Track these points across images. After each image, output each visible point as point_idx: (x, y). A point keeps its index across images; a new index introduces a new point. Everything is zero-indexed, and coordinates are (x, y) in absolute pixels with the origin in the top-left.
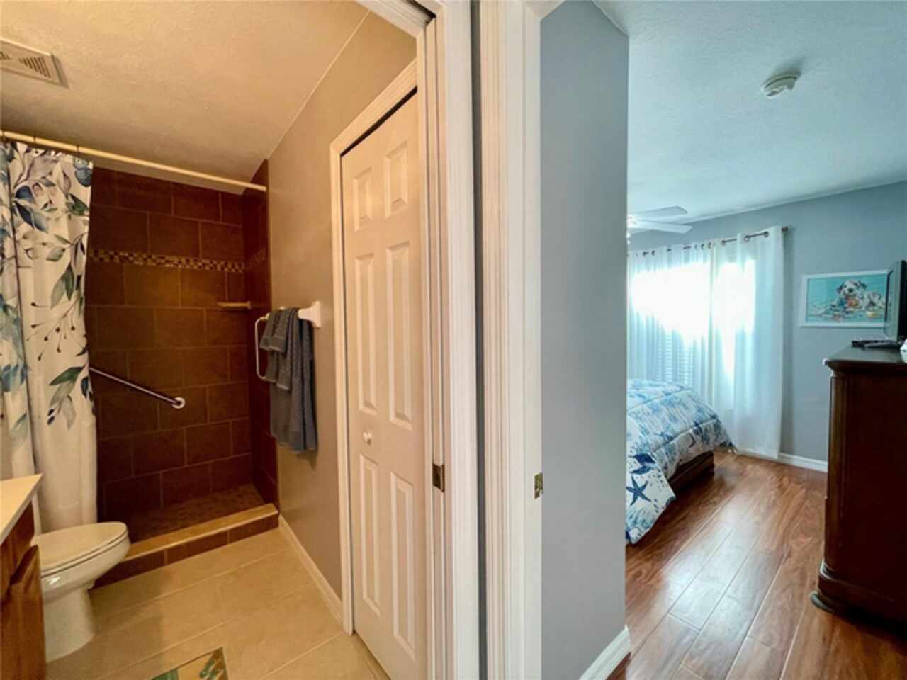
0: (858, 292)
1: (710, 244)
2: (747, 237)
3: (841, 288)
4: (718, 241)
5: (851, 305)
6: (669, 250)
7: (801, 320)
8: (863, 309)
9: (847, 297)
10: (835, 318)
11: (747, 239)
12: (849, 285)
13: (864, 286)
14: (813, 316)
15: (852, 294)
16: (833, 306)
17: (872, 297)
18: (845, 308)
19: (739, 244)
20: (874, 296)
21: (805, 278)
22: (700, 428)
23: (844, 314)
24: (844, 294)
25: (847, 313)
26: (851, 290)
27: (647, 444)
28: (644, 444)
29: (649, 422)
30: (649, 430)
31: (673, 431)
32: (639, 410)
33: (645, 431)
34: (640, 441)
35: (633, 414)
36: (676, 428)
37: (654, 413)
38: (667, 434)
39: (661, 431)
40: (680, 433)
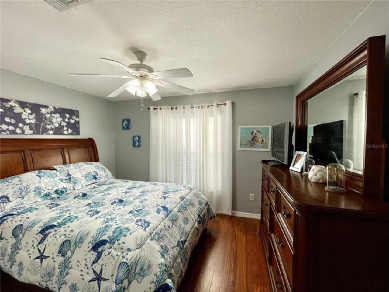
0: (259, 135)
1: (202, 106)
2: (218, 105)
3: (252, 133)
4: (205, 105)
5: (256, 141)
6: (184, 108)
7: (238, 148)
8: (260, 143)
9: (255, 137)
10: (251, 146)
11: (218, 106)
12: (255, 132)
13: (260, 133)
14: (243, 145)
15: (256, 136)
16: (250, 141)
17: (263, 137)
18: (254, 142)
19: (214, 108)
20: (264, 137)
21: (240, 127)
22: (201, 218)
23: (253, 145)
24: (254, 136)
25: (255, 144)
26: (256, 134)
27: (165, 270)
28: (163, 272)
29: (169, 237)
30: (168, 247)
31: (186, 233)
32: (161, 228)
33: (165, 250)
34: (159, 270)
35: (156, 236)
36: (188, 229)
37: (173, 223)
38: (182, 240)
39: (178, 240)
40: (190, 232)
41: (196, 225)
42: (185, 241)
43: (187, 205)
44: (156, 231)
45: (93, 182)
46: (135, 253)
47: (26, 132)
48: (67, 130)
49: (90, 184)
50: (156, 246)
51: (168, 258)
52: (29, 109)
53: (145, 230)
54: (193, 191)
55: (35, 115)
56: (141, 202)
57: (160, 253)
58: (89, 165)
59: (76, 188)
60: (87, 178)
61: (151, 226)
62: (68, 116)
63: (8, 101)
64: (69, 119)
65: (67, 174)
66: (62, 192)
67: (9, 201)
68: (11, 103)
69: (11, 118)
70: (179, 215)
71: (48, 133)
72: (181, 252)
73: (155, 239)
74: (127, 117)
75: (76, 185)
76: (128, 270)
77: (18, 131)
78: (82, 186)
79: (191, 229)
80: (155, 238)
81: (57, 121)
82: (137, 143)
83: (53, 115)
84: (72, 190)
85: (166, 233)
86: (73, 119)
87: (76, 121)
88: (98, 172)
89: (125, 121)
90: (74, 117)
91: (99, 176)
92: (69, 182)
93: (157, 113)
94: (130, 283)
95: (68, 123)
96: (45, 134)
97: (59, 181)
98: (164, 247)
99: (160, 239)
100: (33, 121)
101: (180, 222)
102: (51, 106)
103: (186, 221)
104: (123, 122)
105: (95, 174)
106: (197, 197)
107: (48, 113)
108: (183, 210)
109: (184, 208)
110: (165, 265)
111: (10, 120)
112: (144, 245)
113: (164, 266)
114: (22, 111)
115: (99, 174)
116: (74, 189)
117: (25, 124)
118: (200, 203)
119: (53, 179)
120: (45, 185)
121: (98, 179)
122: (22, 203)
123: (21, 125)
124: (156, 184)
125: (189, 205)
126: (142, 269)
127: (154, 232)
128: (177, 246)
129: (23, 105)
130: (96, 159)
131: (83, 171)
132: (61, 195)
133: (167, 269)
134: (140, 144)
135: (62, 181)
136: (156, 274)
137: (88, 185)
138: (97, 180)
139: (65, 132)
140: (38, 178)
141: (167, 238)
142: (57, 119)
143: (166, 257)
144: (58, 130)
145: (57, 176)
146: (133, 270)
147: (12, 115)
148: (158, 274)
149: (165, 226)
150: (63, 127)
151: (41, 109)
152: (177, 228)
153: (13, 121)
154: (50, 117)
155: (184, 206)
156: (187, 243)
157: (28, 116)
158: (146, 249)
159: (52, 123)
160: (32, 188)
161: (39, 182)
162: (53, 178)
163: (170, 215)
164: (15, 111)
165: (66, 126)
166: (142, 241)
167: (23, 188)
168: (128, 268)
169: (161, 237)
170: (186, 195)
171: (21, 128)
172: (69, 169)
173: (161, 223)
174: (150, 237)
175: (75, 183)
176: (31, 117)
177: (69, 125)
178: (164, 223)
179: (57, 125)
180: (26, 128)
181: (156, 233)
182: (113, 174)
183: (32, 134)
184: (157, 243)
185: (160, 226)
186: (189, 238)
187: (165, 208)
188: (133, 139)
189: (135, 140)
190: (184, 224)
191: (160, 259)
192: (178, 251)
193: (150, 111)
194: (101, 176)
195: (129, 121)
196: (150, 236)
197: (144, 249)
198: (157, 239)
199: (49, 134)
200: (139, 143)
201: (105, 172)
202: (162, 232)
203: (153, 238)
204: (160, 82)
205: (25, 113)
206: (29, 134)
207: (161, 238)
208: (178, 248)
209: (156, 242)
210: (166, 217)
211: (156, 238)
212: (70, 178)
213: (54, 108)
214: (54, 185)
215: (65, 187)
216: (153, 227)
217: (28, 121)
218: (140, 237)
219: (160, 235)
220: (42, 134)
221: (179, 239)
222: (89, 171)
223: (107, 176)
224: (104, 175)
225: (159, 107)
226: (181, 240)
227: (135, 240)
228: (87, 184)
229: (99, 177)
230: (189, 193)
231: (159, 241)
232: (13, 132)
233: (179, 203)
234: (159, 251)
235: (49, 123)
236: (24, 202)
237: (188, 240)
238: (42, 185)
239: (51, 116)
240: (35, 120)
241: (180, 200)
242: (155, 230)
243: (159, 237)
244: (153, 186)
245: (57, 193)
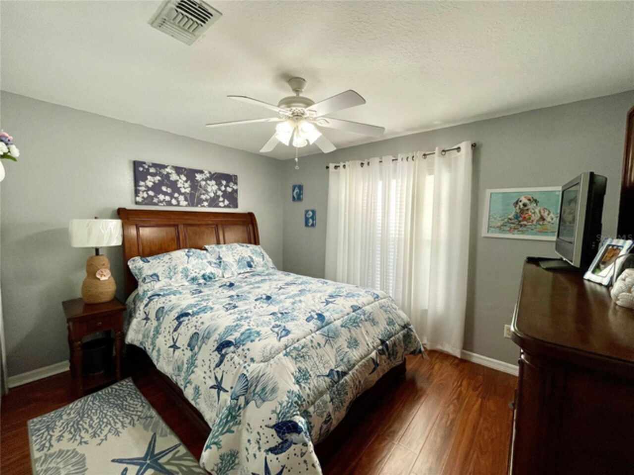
0: (531, 206)
1: (413, 157)
2: (443, 151)
3: (517, 203)
4: (419, 154)
5: (524, 219)
6: (381, 162)
7: (484, 232)
8: (534, 223)
9: (522, 211)
10: (511, 231)
11: (443, 153)
12: (525, 200)
13: (536, 201)
14: (494, 227)
15: (526, 208)
16: (511, 219)
17: (542, 211)
18: (520, 222)
19: (437, 158)
20: (544, 212)
21: (488, 192)
22: (387, 346)
23: (519, 227)
24: (520, 208)
25: (521, 226)
26: (525, 205)
27: (296, 402)
28: (292, 403)
29: (316, 359)
30: (311, 372)
31: (349, 362)
32: (305, 343)
33: (304, 375)
34: (287, 399)
35: (293, 351)
36: (354, 356)
37: (328, 342)
38: (339, 369)
39: (330, 368)
40: (358, 362)
41: (373, 354)
42: (344, 374)
43: (361, 320)
44: (296, 345)
45: (246, 271)
46: (258, 367)
47: (181, 203)
48: (223, 201)
49: (243, 273)
50: (291, 366)
51: (307, 388)
52: (185, 176)
53: (279, 340)
54: (380, 301)
55: (191, 182)
56: (293, 303)
57: (295, 377)
58: (245, 248)
59: (226, 276)
60: (240, 264)
61: (290, 336)
62: (224, 182)
63: (165, 167)
64: (226, 187)
65: (218, 257)
66: (210, 278)
67: (159, 280)
68: (168, 170)
69: (168, 186)
70: (342, 332)
71: (202, 204)
72: (333, 386)
73: (292, 356)
74: (298, 183)
75: (226, 271)
76: (247, 385)
77: (174, 202)
78: (233, 274)
79: (362, 359)
80: (291, 354)
81: (212, 190)
82: (311, 220)
83: (208, 182)
84: (220, 277)
85: (312, 352)
86: (230, 187)
87: (233, 189)
88: (254, 257)
89: (297, 188)
90: (231, 184)
91: (255, 263)
92: (218, 266)
93: (338, 174)
94: (247, 403)
95: (225, 192)
96: (199, 206)
97: (208, 264)
98: (303, 371)
99: (300, 359)
100: (188, 190)
101: (342, 342)
102: (206, 170)
103: (353, 343)
104: (294, 191)
105: (249, 260)
106: (386, 311)
107: (203, 180)
108: (351, 325)
109: (354, 322)
110: (299, 396)
111: (167, 189)
112: (272, 360)
113: (296, 396)
114: (178, 178)
115: (254, 261)
116: (223, 277)
117: (180, 193)
118: (391, 322)
119: (200, 261)
120: (193, 267)
121: (254, 268)
122: (170, 285)
123: (176, 195)
124: (326, 283)
125: (366, 321)
126: (263, 389)
127: (293, 346)
128: (328, 376)
129: (179, 170)
130: (256, 242)
131: (236, 255)
132: (209, 281)
133: (300, 402)
134: (314, 222)
135: (210, 264)
136: (281, 402)
137: (240, 274)
138: (252, 269)
139: (221, 204)
140: (186, 257)
141: (312, 359)
142: (212, 187)
143: (303, 385)
144: (214, 202)
145: (206, 258)
146: (253, 388)
147: (168, 183)
148: (285, 404)
149: (312, 341)
150: (219, 197)
151: (197, 175)
152: (334, 350)
153: (169, 190)
154: (205, 185)
155: (354, 320)
156: (347, 378)
157: (184, 184)
158: (274, 365)
159: (207, 192)
160: (180, 269)
161: (186, 263)
162: (202, 259)
163: (326, 328)
164: (171, 179)
165: (223, 196)
166: (271, 353)
167: (171, 267)
168: (246, 383)
169: (302, 355)
170: (365, 305)
171: (176, 199)
172: (220, 250)
173: (307, 335)
174: (284, 352)
175: (225, 269)
176: (187, 185)
177: (226, 195)
178: (313, 337)
179: (212, 195)
180: (181, 198)
181: (295, 348)
182: (275, 263)
183: (186, 206)
184: (294, 362)
185: (304, 339)
186: (354, 370)
187: (321, 317)
188: (306, 215)
189: (307, 216)
190: (348, 347)
191: (292, 385)
192: (327, 384)
193: (328, 172)
194: (257, 263)
195: (301, 188)
196: (285, 349)
197: (271, 365)
198: (294, 357)
199: (204, 206)
200: (313, 220)
201: (263, 259)
202: (304, 349)
203: (289, 353)
204: (326, 121)
205: (180, 181)
206: (183, 206)
207: (301, 357)
208: (328, 380)
209: (291, 360)
210: (317, 330)
211: (294, 354)
212: (220, 262)
213: (210, 173)
214: (201, 267)
215: (213, 272)
216: (292, 339)
217: (183, 190)
218: (269, 347)
219: (300, 353)
220: (197, 206)
221: (333, 367)
222: (242, 255)
223: (266, 264)
224: (262, 263)
225: (342, 164)
226: (336, 370)
227: (263, 349)
228: (239, 272)
229: (256, 266)
230: (372, 303)
231: (297, 360)
232: (169, 203)
233: (348, 314)
234: (293, 374)
235: (204, 192)
236: (172, 284)
237: (350, 372)
238: (190, 267)
239: (207, 183)
240: (189, 189)
241: (352, 310)
242: (295, 343)
243: (299, 355)
244: (321, 285)
245: (205, 279)
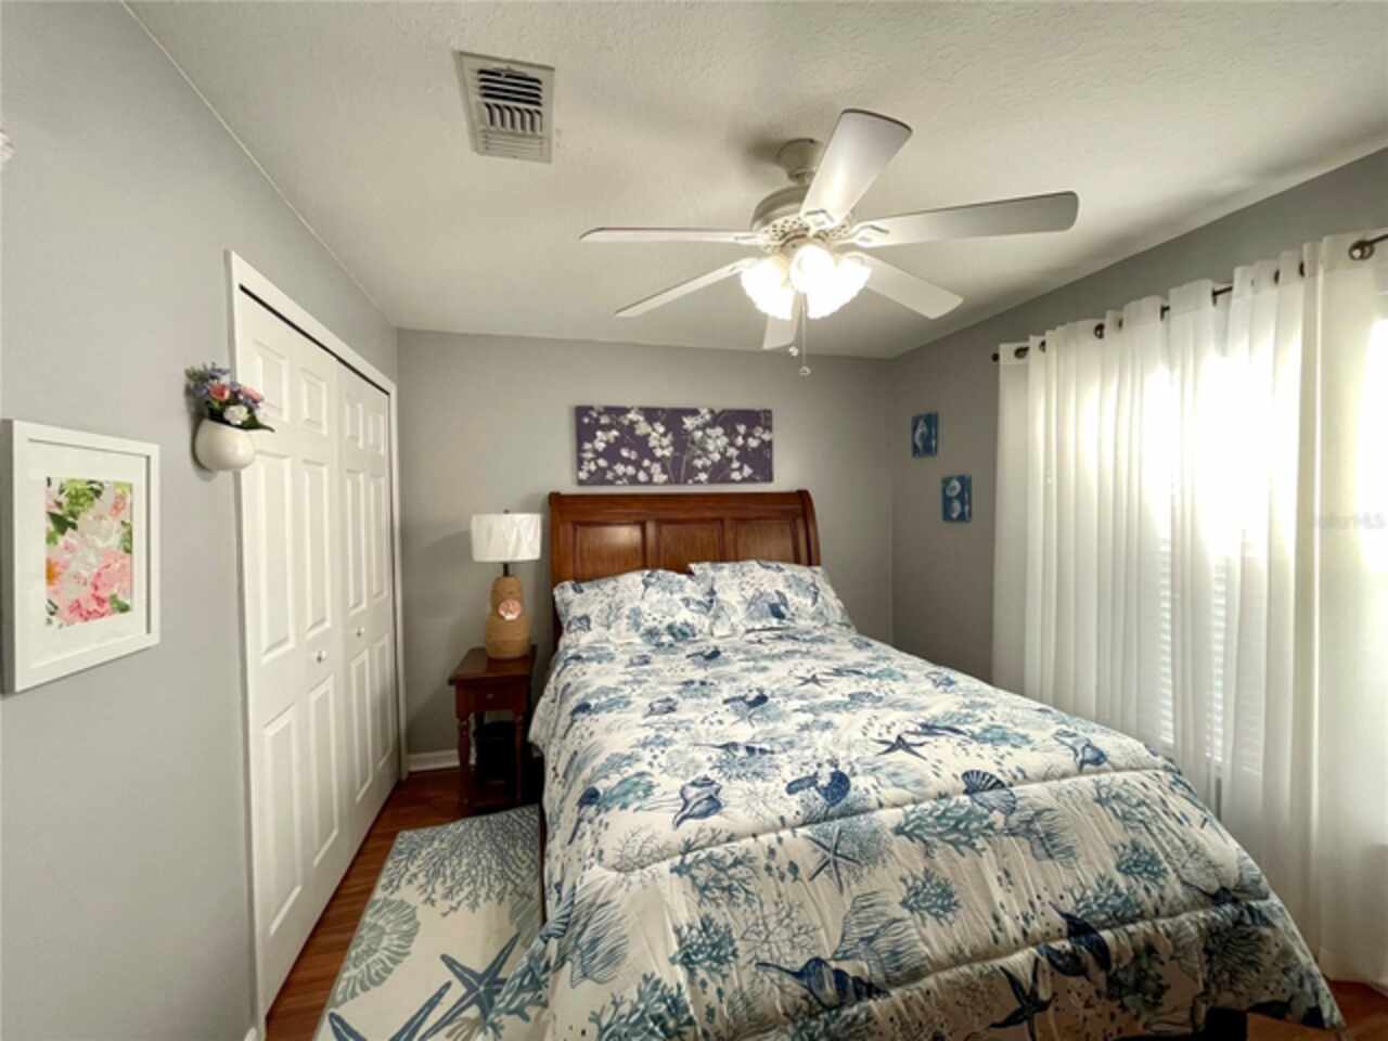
27: (658, 1019)
28: (642, 1019)
29: (769, 909)
30: (738, 944)
31: (894, 954)
32: (748, 851)
33: (714, 946)
34: (635, 997)
35: (702, 865)
36: (927, 943)
37: (831, 866)
38: (848, 967)
39: (816, 954)
40: (939, 966)
41: (1019, 960)
43: (990, 826)
44: (718, 851)
45: (769, 626)
46: (604, 877)
47: (656, 479)
48: (740, 469)
49: (760, 630)
50: (681, 906)
51: (712, 989)
52: (663, 424)
53: (678, 824)
54: (1105, 778)
55: (674, 435)
56: (805, 727)
57: (681, 942)
58: (771, 573)
59: (717, 633)
60: (753, 607)
61: (714, 821)
62: (742, 429)
63: (625, 411)
64: (745, 437)
65: (708, 590)
66: (685, 634)
67: (589, 629)
68: (632, 416)
69: (631, 448)
70: (895, 848)
71: (697, 478)
72: (813, 1016)
73: (693, 878)
74: (923, 412)
75: (718, 623)
76: (568, 915)
77: (642, 476)
78: (734, 629)
79: (957, 959)
80: (694, 872)
81: (717, 447)
82: (957, 505)
83: (709, 431)
84: (705, 634)
85: (766, 887)
86: (754, 437)
87: (763, 442)
88: (789, 595)
89: (921, 423)
90: (758, 431)
91: (793, 609)
92: (705, 610)
93: (1025, 370)
94: (562, 960)
95: (743, 449)
96: (690, 481)
97: (681, 604)
98: (716, 932)
99: (717, 893)
100: (667, 453)
102: (703, 408)
103: (935, 897)
104: (915, 429)
105: (776, 600)
107: (698, 428)
108: (940, 835)
109: (955, 828)
110: (675, 1002)
111: (629, 452)
112: (638, 871)
113: (663, 999)
114: (649, 429)
115: (790, 603)
116: (712, 634)
117: (654, 459)
119: (668, 595)
120: (650, 607)
121: (789, 619)
122: (607, 640)
123: (646, 463)
124: (950, 683)
125: (1012, 833)
126: (594, 942)
127: (708, 850)
128: (798, 975)
129: (651, 415)
130: (811, 560)
131: (748, 587)
132: (680, 641)
133: (671, 1024)
134: (967, 508)
135: (687, 605)
136: (618, 1000)
137: (753, 630)
138: (784, 621)
139: (736, 476)
140: (642, 587)
141: (756, 906)
142: (717, 441)
143: (701, 974)
144: (719, 472)
145: (681, 589)
146: (578, 929)
147: (631, 441)
148: (625, 1009)
149: (772, 852)
150: (730, 460)
151: (685, 420)
152: (848, 902)
153: (634, 455)
154: (702, 437)
155: (959, 821)
156: (874, 1005)
157: (660, 441)
158: (636, 887)
159: (706, 452)
160: (626, 611)
161: (639, 597)
162: (671, 593)
163: (834, 827)
164: (638, 432)
165: (739, 458)
166: (640, 852)
167: (613, 605)
168: (568, 911)
169: (726, 883)
170: (1026, 779)
171: (647, 470)
172: (718, 575)
173: (766, 831)
174: (678, 859)
175: (717, 617)
176: (666, 441)
177: (745, 455)
178: (780, 840)
179: (716, 457)
180: (656, 468)
181: (710, 858)
182: (849, 610)
183: (665, 483)
184: (696, 896)
185: (752, 840)
186: (915, 990)
188: (944, 491)
189: (949, 493)
190: (904, 903)
191: (665, 963)
192: (789, 999)
193: (998, 366)
194: (797, 609)
195: (931, 420)
196: (684, 854)
197: (630, 884)
198: (701, 881)
199: (699, 482)
200: (963, 505)
201: (815, 601)
202: (740, 867)
203: (689, 867)
204: (874, 228)
205: (654, 434)
206: (659, 482)
207: (723, 889)
208: (794, 987)
209: (689, 890)
210: (804, 824)
211: (702, 874)
212: (711, 601)
213: (712, 412)
214: (665, 609)
215: (690, 621)
216: (713, 830)
217: (659, 453)
218: (644, 835)
219: (722, 875)
220: (685, 482)
221: (826, 954)
222: (762, 589)
223: (821, 613)
224: (812, 610)
225: (1034, 342)
226: (833, 965)
227: (630, 835)
228: (750, 627)
229: (793, 615)
230: (1065, 775)
231: (707, 893)
232: (634, 480)
233: (942, 796)
234: (678, 931)
235: (699, 452)
236: (611, 638)
237: (895, 993)
238: (645, 607)
239: (705, 434)
240: (671, 449)
241: (962, 786)
242: (719, 843)
243: (716, 880)
244: (928, 685)
245: (673, 635)
